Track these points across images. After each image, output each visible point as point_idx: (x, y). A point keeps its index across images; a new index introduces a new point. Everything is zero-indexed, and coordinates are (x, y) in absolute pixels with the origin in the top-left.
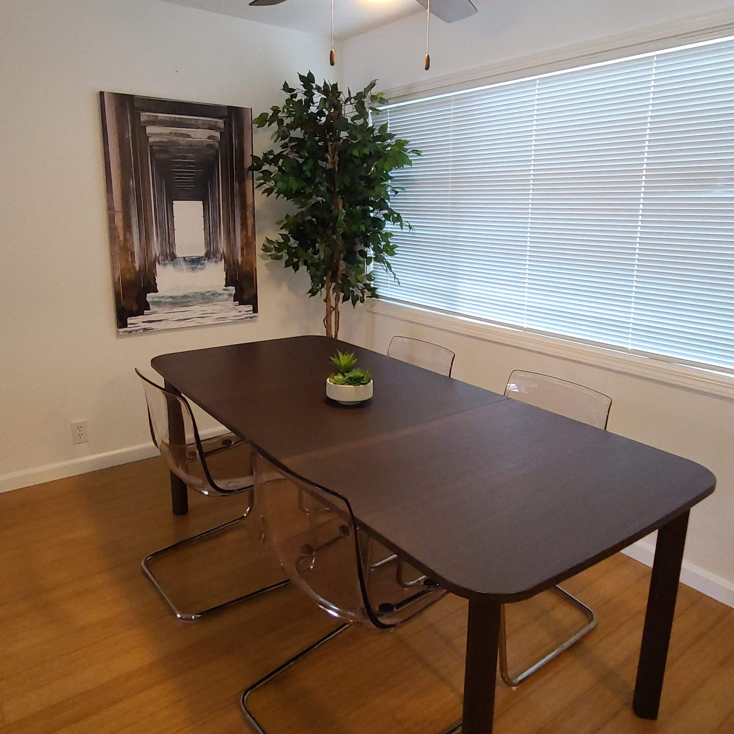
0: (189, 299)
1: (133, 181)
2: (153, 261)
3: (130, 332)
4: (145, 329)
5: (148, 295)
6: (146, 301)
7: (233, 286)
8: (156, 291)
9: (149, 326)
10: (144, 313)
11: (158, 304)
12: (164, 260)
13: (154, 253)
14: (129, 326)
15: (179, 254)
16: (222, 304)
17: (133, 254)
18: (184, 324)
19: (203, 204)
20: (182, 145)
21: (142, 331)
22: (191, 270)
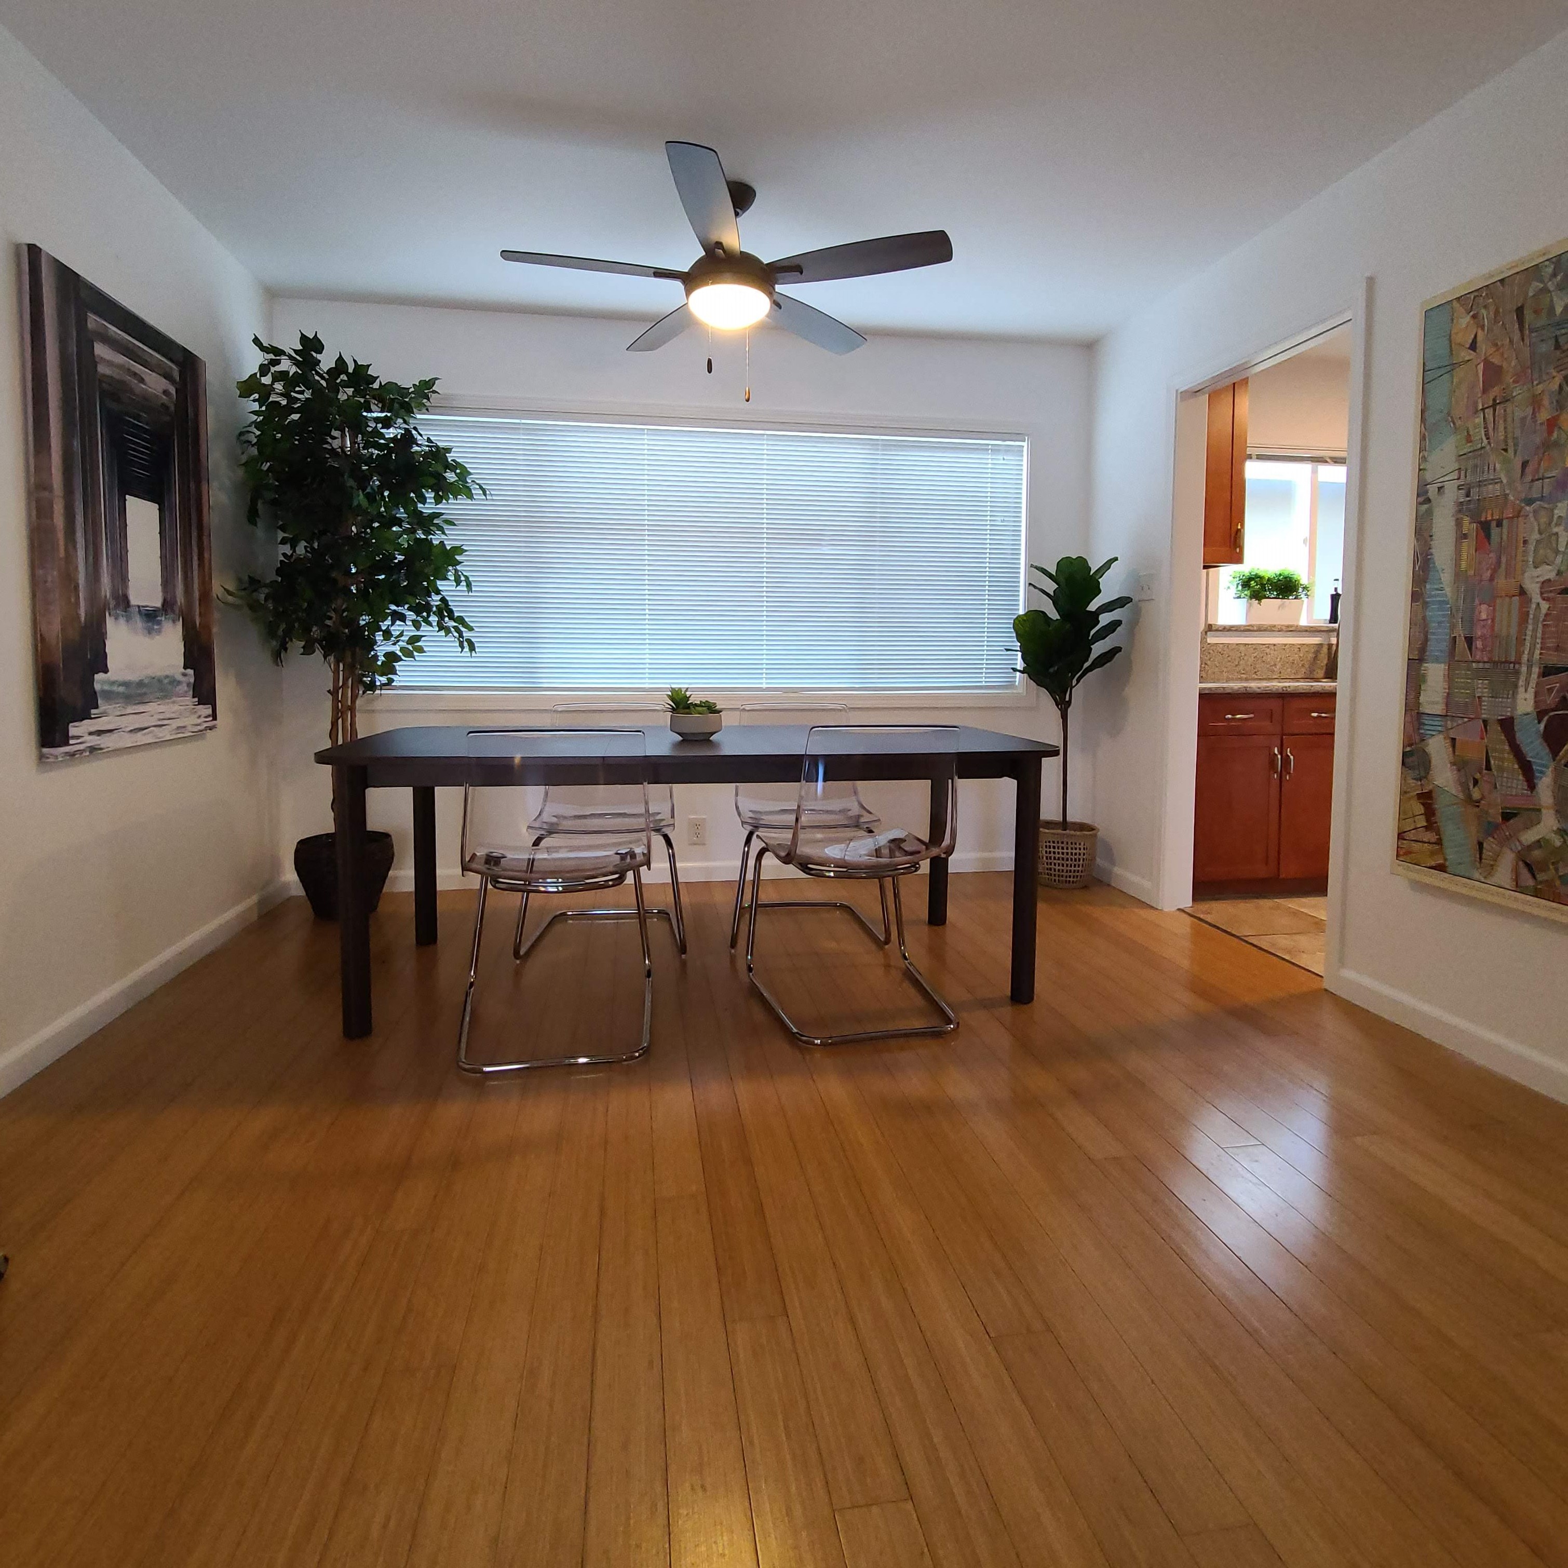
0: (144, 690)
1: (78, 443)
2: (102, 607)
3: (72, 755)
4: (93, 749)
5: (96, 676)
6: (94, 688)
7: (191, 669)
8: (106, 671)
9: (96, 743)
10: (90, 714)
11: (109, 696)
12: (116, 607)
13: (103, 593)
14: (71, 742)
15: (134, 600)
16: (181, 701)
17: (76, 588)
18: (141, 738)
19: (159, 509)
20: (134, 395)
21: (88, 753)
22: (146, 631)
